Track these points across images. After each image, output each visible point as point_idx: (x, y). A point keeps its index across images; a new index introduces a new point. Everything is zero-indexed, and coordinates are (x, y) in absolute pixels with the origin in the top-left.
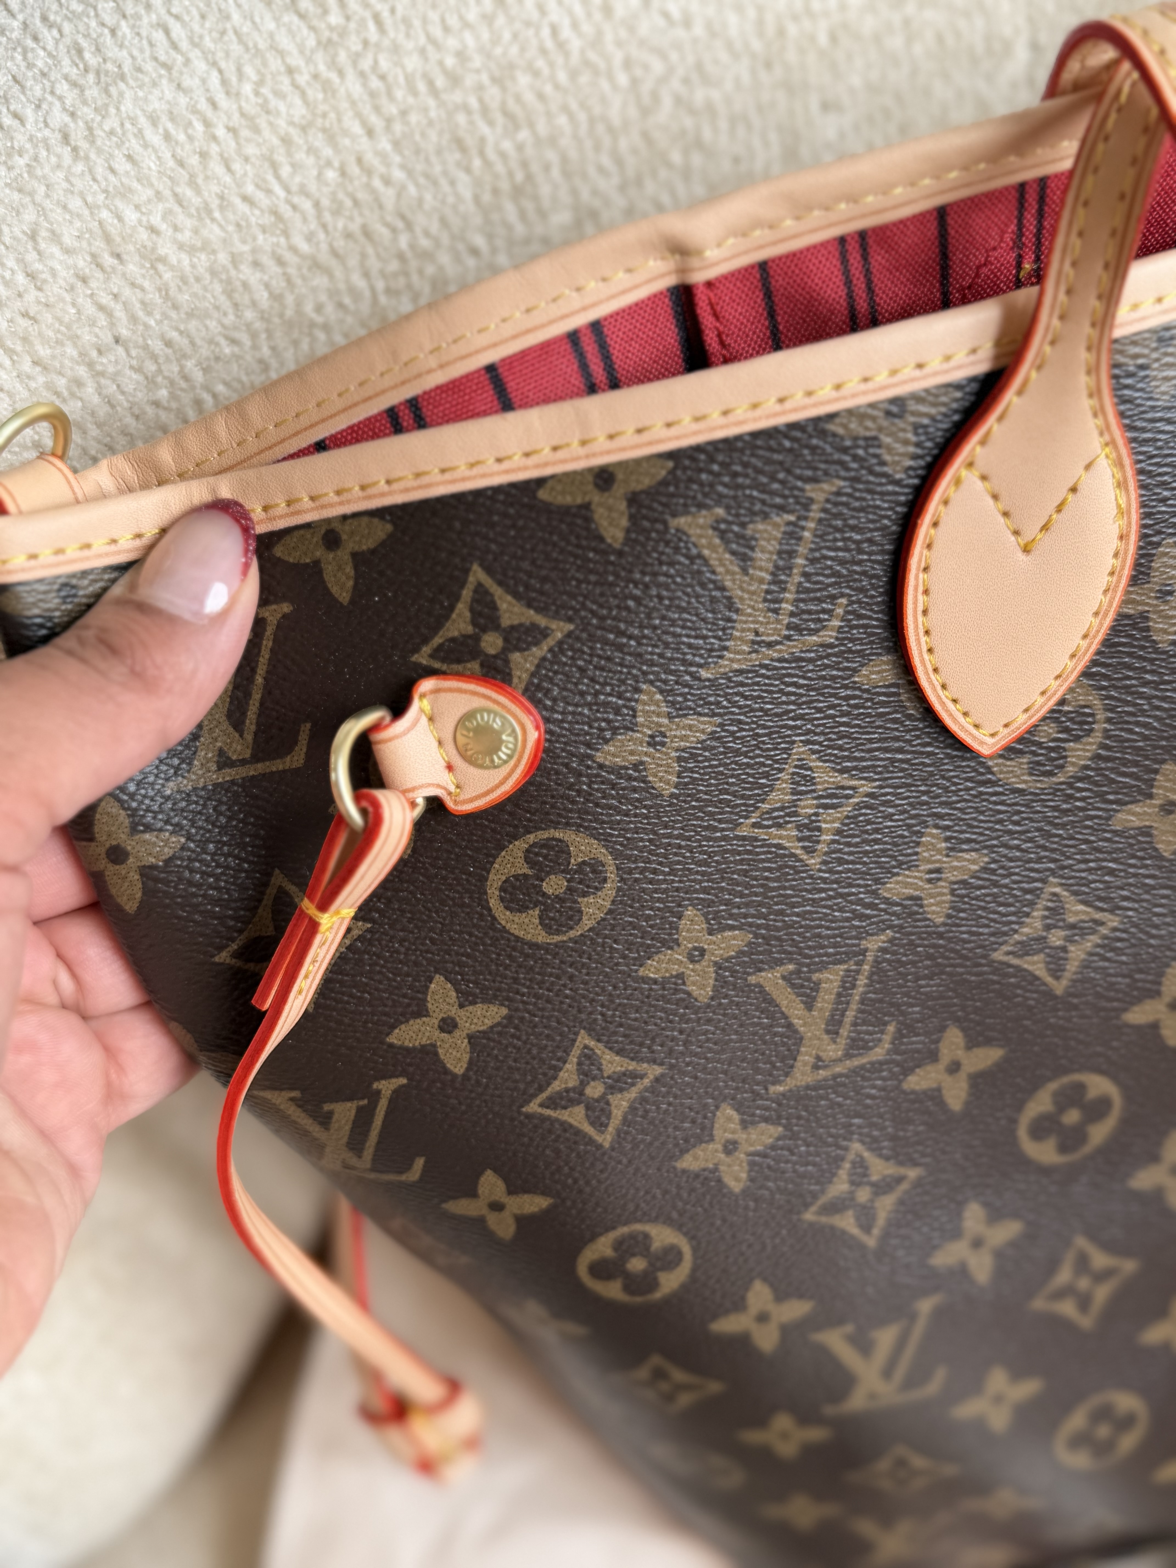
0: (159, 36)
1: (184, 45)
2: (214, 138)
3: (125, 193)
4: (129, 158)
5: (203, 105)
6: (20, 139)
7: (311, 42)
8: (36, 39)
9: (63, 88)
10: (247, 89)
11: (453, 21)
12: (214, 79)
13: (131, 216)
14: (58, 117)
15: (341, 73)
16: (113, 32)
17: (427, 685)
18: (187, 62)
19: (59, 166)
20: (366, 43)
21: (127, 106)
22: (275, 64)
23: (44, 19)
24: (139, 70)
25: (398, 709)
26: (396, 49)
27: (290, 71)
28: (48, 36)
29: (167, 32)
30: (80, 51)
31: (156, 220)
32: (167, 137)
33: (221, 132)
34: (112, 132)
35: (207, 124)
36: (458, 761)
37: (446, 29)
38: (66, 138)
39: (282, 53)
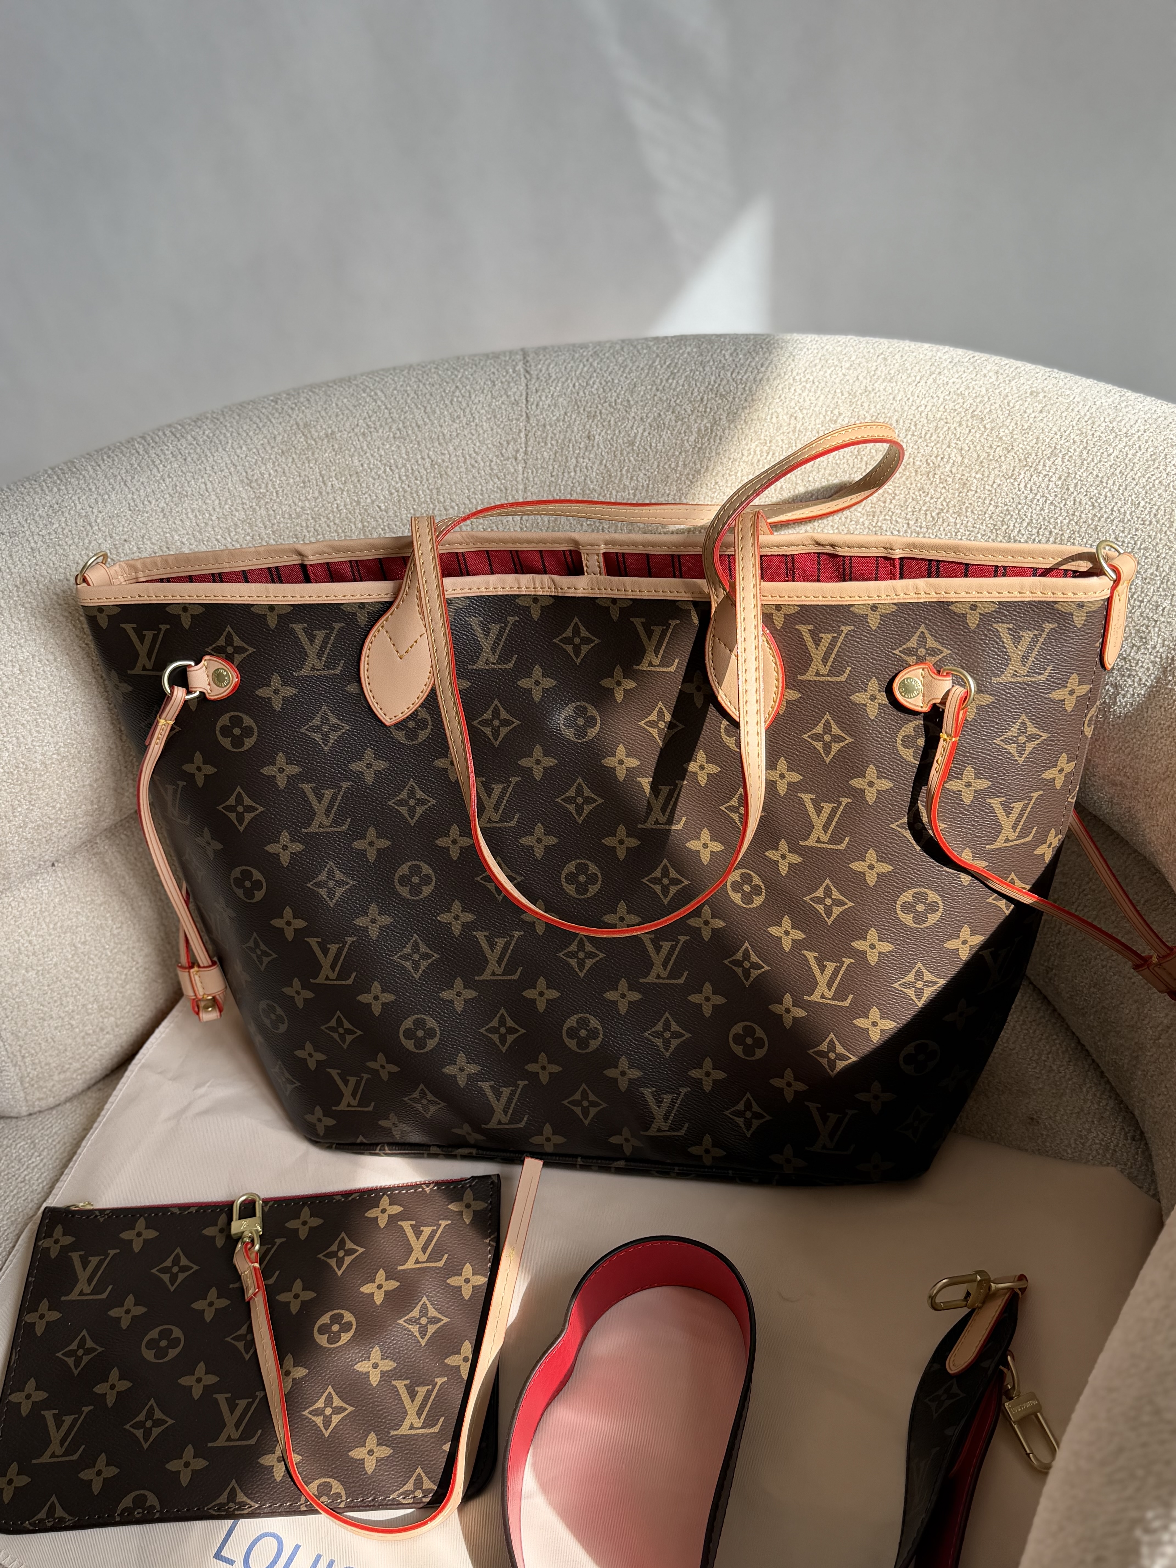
0: (203, 486)
1: (210, 490)
2: (211, 520)
3: (176, 531)
4: (181, 520)
6: (148, 508)
10: (227, 507)
11: (302, 498)
12: (217, 502)
13: (176, 537)
14: (162, 504)
15: (260, 507)
17: (207, 657)
18: (210, 495)
21: (186, 505)
22: (238, 501)
23: (169, 475)
24: (193, 495)
25: (197, 663)
26: (281, 503)
27: (243, 504)
28: (168, 480)
29: (206, 485)
30: (176, 486)
31: (184, 540)
32: (196, 516)
33: (214, 518)
34: (178, 512)
35: (210, 515)
36: (212, 683)
37: (300, 500)
38: (163, 510)
39: (242, 498)
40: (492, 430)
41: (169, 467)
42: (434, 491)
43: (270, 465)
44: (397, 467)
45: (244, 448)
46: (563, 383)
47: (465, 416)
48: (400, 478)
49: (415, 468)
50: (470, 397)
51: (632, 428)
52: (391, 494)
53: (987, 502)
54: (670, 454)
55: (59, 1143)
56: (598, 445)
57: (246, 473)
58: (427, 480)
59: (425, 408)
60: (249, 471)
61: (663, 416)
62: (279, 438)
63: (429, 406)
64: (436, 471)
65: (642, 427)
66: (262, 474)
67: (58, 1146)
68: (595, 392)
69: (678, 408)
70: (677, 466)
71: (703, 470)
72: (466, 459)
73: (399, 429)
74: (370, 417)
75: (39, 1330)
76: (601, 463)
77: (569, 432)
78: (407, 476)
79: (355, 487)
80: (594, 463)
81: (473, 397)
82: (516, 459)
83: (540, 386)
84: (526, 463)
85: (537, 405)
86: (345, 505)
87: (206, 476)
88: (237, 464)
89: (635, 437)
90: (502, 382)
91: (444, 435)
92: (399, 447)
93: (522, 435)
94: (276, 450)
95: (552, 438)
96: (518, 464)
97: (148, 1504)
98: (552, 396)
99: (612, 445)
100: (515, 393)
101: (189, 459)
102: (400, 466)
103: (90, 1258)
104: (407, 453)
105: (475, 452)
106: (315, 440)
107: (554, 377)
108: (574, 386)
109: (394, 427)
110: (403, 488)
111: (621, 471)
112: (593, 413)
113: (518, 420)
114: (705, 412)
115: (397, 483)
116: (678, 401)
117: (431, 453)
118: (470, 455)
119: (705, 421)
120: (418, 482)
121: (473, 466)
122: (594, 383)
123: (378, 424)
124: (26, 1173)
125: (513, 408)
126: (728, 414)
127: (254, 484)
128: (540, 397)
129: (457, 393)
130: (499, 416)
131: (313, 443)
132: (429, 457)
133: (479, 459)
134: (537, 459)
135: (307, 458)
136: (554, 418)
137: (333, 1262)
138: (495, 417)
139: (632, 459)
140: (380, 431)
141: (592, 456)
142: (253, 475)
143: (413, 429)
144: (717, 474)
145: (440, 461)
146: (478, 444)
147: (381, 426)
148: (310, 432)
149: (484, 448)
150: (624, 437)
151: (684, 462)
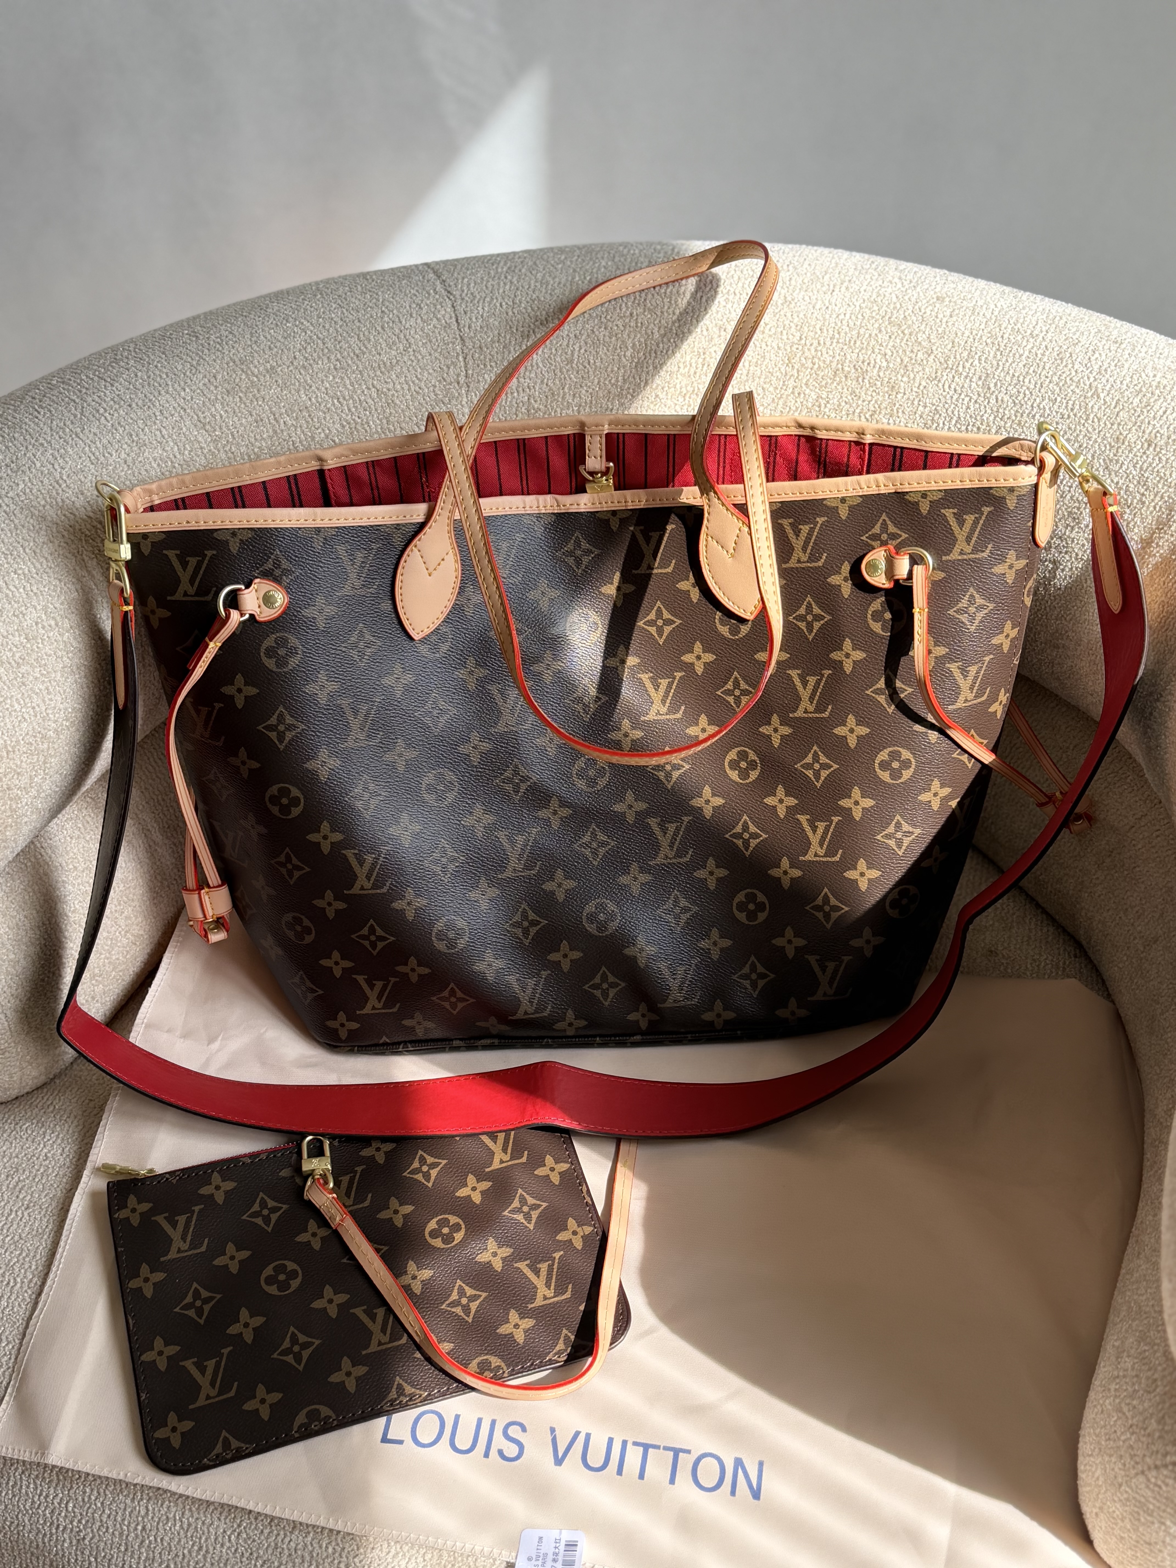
0: (158, 433)
1: (166, 437)
2: (174, 467)
4: (146, 470)
5: (171, 456)
6: (111, 461)
7: (209, 440)
8: (116, 430)
9: (125, 446)
10: (186, 452)
11: (258, 437)
12: (176, 448)
14: (123, 456)
15: (219, 451)
16: (143, 430)
17: (258, 580)
18: (167, 442)
19: (122, 471)
20: (228, 442)
21: (146, 454)
22: (196, 445)
23: (119, 423)
24: (151, 443)
27: (201, 448)
28: (121, 430)
29: (161, 432)
30: (131, 435)
32: (159, 465)
33: (176, 465)
34: (141, 462)
35: (172, 462)
37: (256, 439)
38: (125, 462)
39: (199, 442)
40: (430, 355)
41: (116, 415)
42: (385, 421)
43: (218, 406)
44: (344, 399)
45: (187, 390)
46: (490, 303)
47: (400, 342)
48: (349, 410)
49: (363, 398)
50: (401, 322)
51: (568, 346)
52: (343, 427)
54: (609, 370)
56: (537, 364)
57: (197, 415)
58: (376, 410)
59: (358, 336)
60: (200, 413)
61: (597, 333)
62: (219, 377)
63: (361, 334)
64: (383, 400)
65: (578, 345)
66: (214, 416)
68: (524, 311)
69: (610, 324)
70: (617, 381)
71: (642, 384)
72: (409, 386)
73: (337, 360)
74: (305, 349)
75: (148, 1291)
76: (542, 382)
77: (507, 353)
78: (356, 407)
79: (307, 422)
80: (535, 383)
81: (404, 322)
82: (458, 383)
83: (467, 307)
84: (468, 387)
85: (469, 327)
86: (301, 442)
87: (158, 422)
88: (186, 407)
89: (573, 355)
90: (427, 305)
91: (384, 363)
92: (342, 379)
93: (461, 359)
94: (220, 388)
95: (490, 360)
96: (461, 388)
97: (322, 1416)
98: (482, 316)
99: (551, 364)
100: (444, 316)
101: (134, 405)
102: (347, 398)
103: (176, 1218)
104: (352, 384)
105: (418, 379)
106: (257, 377)
107: (478, 297)
108: (501, 305)
109: (332, 357)
110: (354, 420)
111: (563, 389)
112: (526, 333)
113: (454, 343)
114: (637, 327)
115: (347, 415)
116: (609, 317)
117: (375, 382)
118: (413, 382)
119: (639, 336)
120: (368, 413)
121: (418, 393)
122: (521, 303)
123: (315, 355)
125: (446, 331)
126: (659, 328)
127: (208, 427)
128: (471, 319)
129: (386, 319)
130: (434, 340)
131: (255, 379)
132: (374, 387)
133: (423, 385)
134: (479, 381)
135: (254, 396)
136: (489, 339)
138: (431, 341)
139: (572, 376)
140: (320, 362)
141: (533, 375)
142: (205, 417)
143: (352, 359)
144: (657, 388)
145: (385, 390)
146: (419, 370)
147: (319, 357)
148: (249, 368)
149: (426, 374)
150: (561, 355)
151: (624, 376)
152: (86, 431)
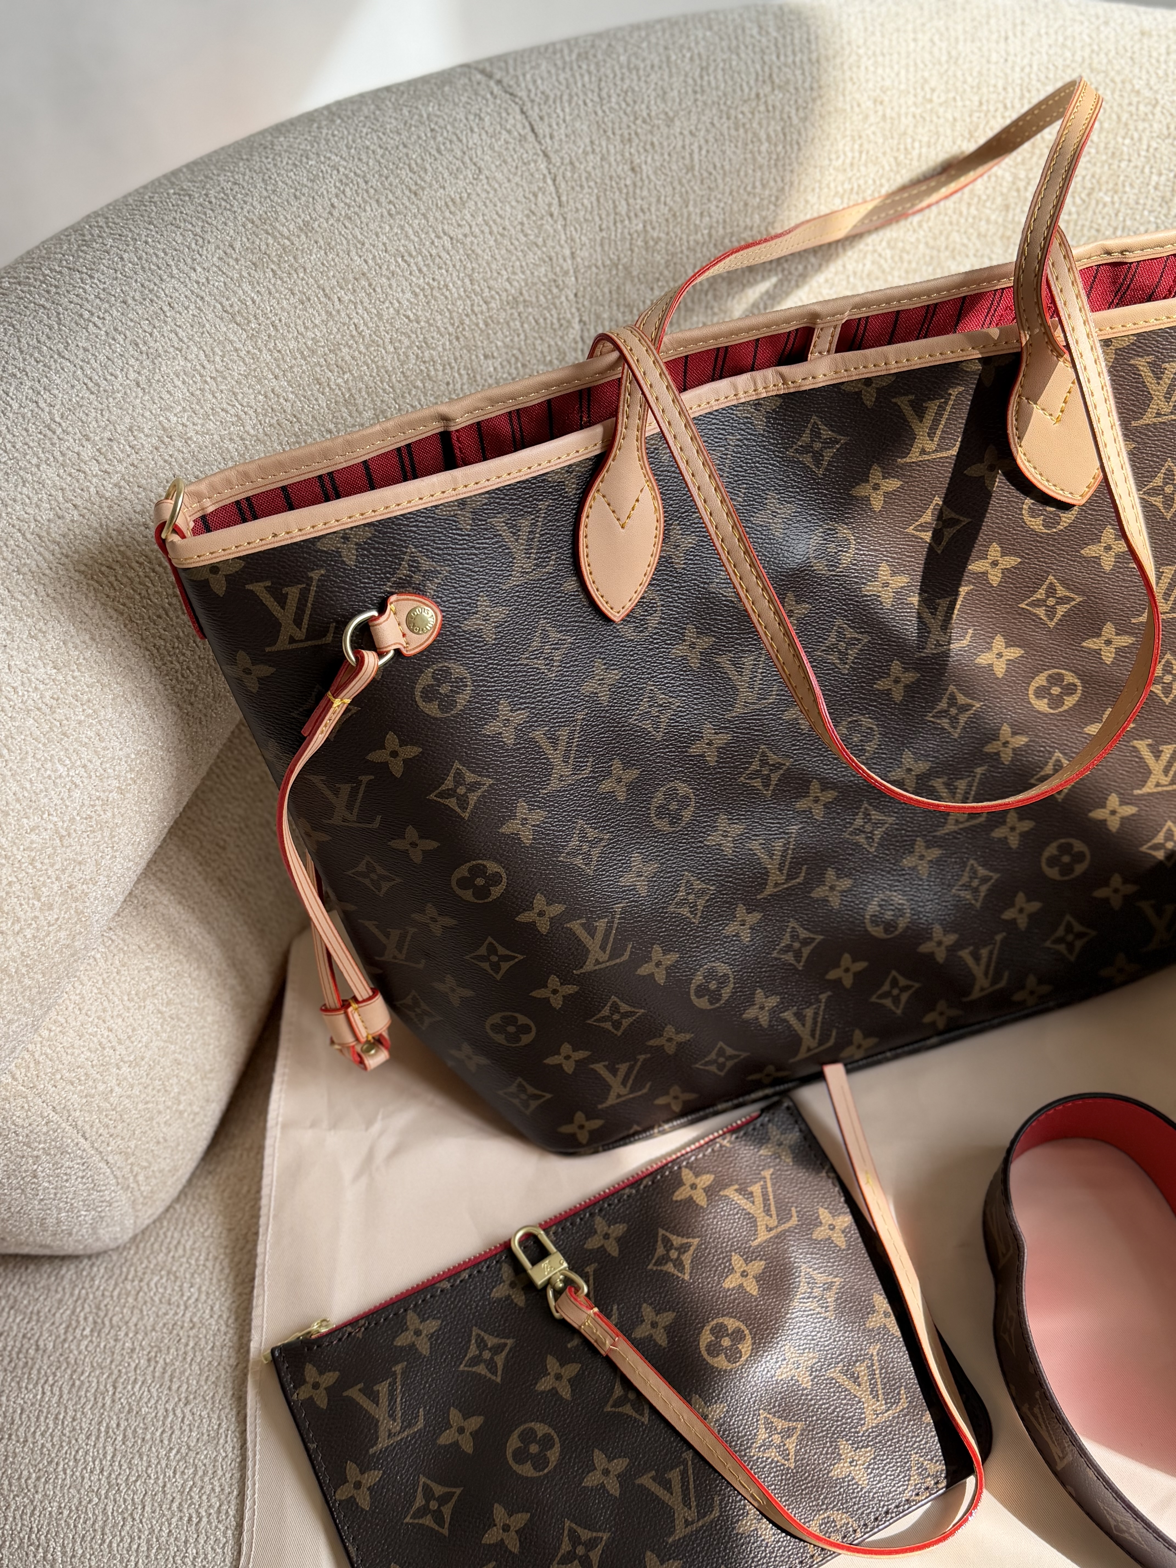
0: (173, 335)
1: (186, 340)
2: (206, 382)
3: (169, 408)
4: (168, 392)
5: (198, 367)
6: (117, 386)
7: (244, 336)
8: (114, 339)
9: (132, 361)
10: (218, 359)
11: (309, 324)
12: (202, 355)
13: (174, 419)
14: (132, 375)
15: (260, 351)
16: (151, 335)
18: (188, 347)
19: (137, 397)
20: (269, 336)
21: (164, 368)
22: (229, 347)
23: (116, 330)
24: (166, 351)
26: (284, 338)
27: (236, 350)
30: (137, 345)
31: (185, 421)
32: (184, 382)
33: (208, 379)
34: (158, 381)
35: (201, 376)
37: (306, 328)
38: (138, 385)
39: (231, 342)
40: (509, 181)
41: (108, 318)
42: (467, 281)
43: (247, 287)
44: (411, 255)
45: (199, 269)
46: (570, 102)
47: (466, 168)
48: (420, 271)
49: (434, 252)
50: (461, 141)
51: (683, 147)
52: (416, 295)
53: (1147, 170)
54: (742, 173)
55: (207, 1260)
56: (648, 177)
57: (221, 304)
58: (454, 266)
59: (409, 166)
60: (224, 300)
61: (718, 125)
62: (237, 245)
63: (412, 162)
64: (461, 251)
65: (696, 144)
66: (243, 302)
67: (209, 1264)
68: (617, 107)
69: (732, 112)
70: (754, 187)
71: (787, 188)
72: (490, 227)
73: (390, 202)
74: (344, 192)
75: (364, 1501)
76: (658, 201)
77: (606, 166)
78: (428, 266)
79: (369, 295)
80: (650, 205)
81: (464, 140)
82: (552, 215)
83: (541, 110)
84: (565, 219)
85: (552, 137)
86: (365, 324)
87: (169, 320)
88: (203, 294)
89: (692, 159)
90: (488, 113)
91: (452, 200)
92: (402, 228)
93: (549, 181)
94: (242, 261)
95: (587, 179)
96: (556, 222)
98: (564, 121)
99: (666, 175)
100: (514, 126)
101: (130, 301)
102: (414, 253)
103: (376, 1388)
104: (416, 233)
105: (500, 216)
106: (288, 239)
107: (552, 96)
108: (585, 104)
109: (383, 199)
110: (428, 284)
111: (687, 206)
112: (627, 136)
113: (535, 162)
114: (768, 111)
115: (418, 278)
116: (729, 103)
117: (446, 227)
118: (494, 221)
119: (773, 123)
120: (444, 271)
121: (502, 235)
122: (609, 96)
123: (359, 199)
124: (188, 1315)
125: (522, 146)
126: (797, 110)
127: (238, 319)
128: (550, 126)
129: (440, 139)
130: (510, 160)
131: (287, 242)
132: (445, 234)
133: (507, 223)
134: (577, 210)
135: (291, 266)
136: (580, 151)
137: (670, 1268)
138: (505, 162)
139: (696, 188)
140: (368, 208)
141: (645, 193)
142: (231, 306)
143: (409, 198)
144: (805, 191)
145: (460, 236)
146: (499, 204)
147: (365, 202)
148: (275, 228)
149: (508, 208)
150: (677, 162)
151: (762, 179)
152: (72, 347)
